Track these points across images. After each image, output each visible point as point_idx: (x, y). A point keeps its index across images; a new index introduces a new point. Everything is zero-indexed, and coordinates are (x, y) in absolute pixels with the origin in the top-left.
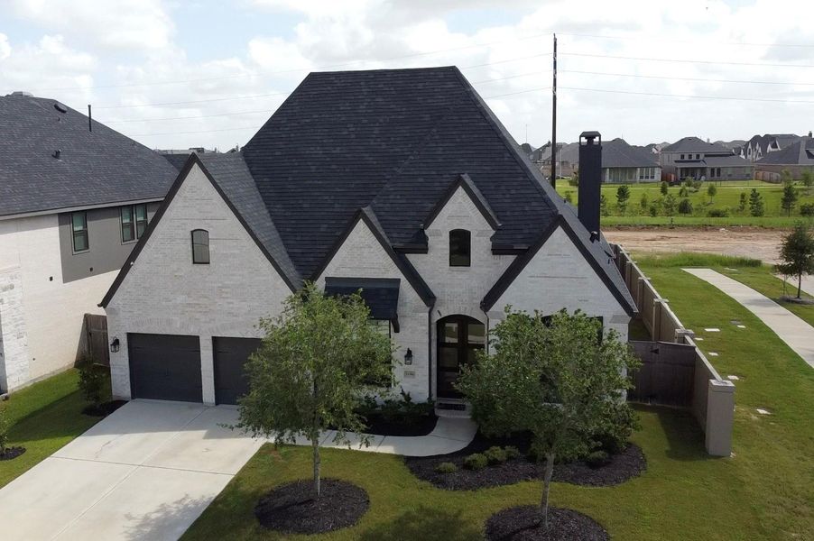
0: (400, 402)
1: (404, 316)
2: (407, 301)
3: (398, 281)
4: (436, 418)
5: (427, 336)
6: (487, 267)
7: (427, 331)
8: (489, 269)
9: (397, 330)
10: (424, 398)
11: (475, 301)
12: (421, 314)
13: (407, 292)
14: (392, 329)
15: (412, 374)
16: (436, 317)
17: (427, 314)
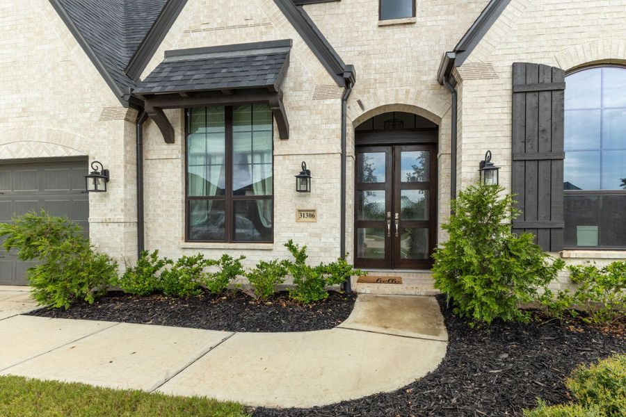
0: (286, 263)
1: (299, 108)
2: (304, 78)
3: (287, 44)
4: (354, 295)
5: (339, 141)
6: (447, 13)
7: (339, 132)
8: (452, 17)
9: (284, 135)
10: (333, 258)
11: (424, 78)
12: (328, 102)
13: (304, 62)
14: (276, 134)
15: (311, 214)
16: (355, 113)
17: (339, 101)
